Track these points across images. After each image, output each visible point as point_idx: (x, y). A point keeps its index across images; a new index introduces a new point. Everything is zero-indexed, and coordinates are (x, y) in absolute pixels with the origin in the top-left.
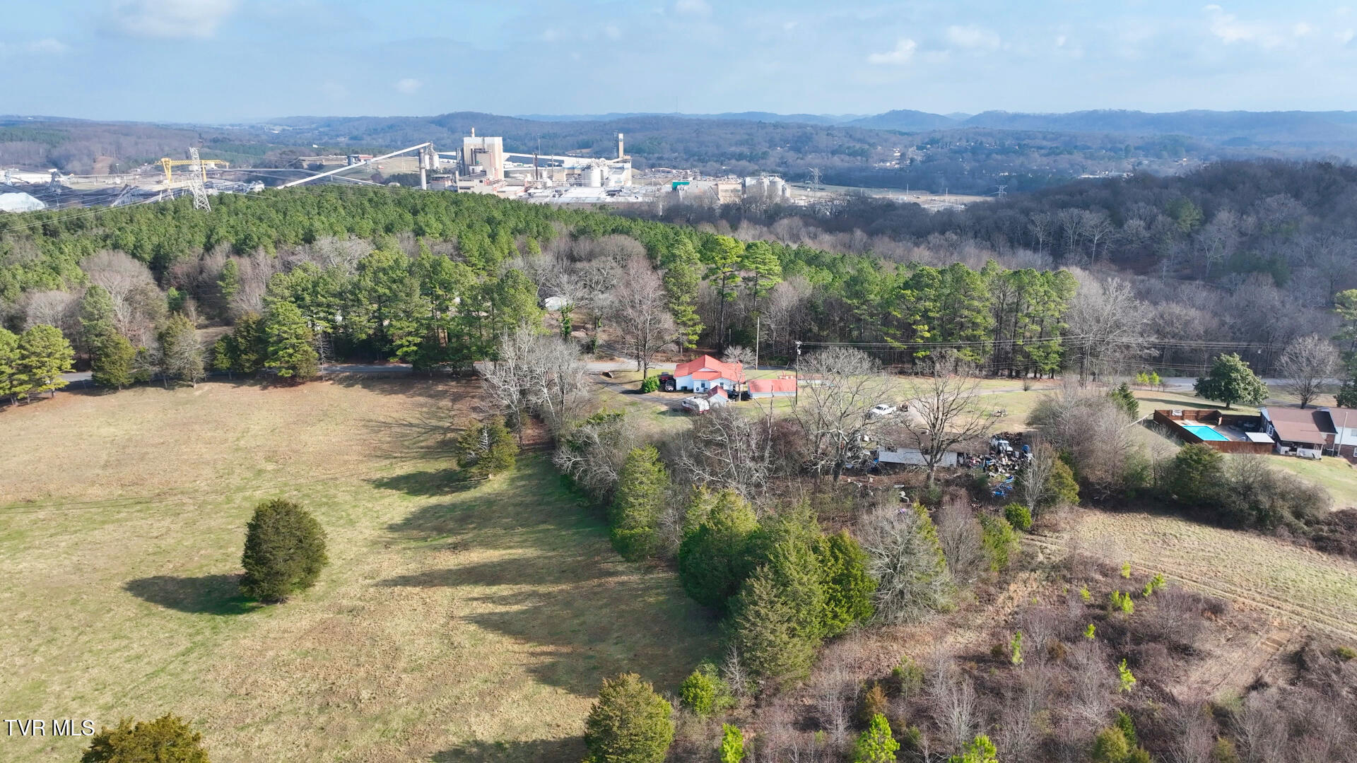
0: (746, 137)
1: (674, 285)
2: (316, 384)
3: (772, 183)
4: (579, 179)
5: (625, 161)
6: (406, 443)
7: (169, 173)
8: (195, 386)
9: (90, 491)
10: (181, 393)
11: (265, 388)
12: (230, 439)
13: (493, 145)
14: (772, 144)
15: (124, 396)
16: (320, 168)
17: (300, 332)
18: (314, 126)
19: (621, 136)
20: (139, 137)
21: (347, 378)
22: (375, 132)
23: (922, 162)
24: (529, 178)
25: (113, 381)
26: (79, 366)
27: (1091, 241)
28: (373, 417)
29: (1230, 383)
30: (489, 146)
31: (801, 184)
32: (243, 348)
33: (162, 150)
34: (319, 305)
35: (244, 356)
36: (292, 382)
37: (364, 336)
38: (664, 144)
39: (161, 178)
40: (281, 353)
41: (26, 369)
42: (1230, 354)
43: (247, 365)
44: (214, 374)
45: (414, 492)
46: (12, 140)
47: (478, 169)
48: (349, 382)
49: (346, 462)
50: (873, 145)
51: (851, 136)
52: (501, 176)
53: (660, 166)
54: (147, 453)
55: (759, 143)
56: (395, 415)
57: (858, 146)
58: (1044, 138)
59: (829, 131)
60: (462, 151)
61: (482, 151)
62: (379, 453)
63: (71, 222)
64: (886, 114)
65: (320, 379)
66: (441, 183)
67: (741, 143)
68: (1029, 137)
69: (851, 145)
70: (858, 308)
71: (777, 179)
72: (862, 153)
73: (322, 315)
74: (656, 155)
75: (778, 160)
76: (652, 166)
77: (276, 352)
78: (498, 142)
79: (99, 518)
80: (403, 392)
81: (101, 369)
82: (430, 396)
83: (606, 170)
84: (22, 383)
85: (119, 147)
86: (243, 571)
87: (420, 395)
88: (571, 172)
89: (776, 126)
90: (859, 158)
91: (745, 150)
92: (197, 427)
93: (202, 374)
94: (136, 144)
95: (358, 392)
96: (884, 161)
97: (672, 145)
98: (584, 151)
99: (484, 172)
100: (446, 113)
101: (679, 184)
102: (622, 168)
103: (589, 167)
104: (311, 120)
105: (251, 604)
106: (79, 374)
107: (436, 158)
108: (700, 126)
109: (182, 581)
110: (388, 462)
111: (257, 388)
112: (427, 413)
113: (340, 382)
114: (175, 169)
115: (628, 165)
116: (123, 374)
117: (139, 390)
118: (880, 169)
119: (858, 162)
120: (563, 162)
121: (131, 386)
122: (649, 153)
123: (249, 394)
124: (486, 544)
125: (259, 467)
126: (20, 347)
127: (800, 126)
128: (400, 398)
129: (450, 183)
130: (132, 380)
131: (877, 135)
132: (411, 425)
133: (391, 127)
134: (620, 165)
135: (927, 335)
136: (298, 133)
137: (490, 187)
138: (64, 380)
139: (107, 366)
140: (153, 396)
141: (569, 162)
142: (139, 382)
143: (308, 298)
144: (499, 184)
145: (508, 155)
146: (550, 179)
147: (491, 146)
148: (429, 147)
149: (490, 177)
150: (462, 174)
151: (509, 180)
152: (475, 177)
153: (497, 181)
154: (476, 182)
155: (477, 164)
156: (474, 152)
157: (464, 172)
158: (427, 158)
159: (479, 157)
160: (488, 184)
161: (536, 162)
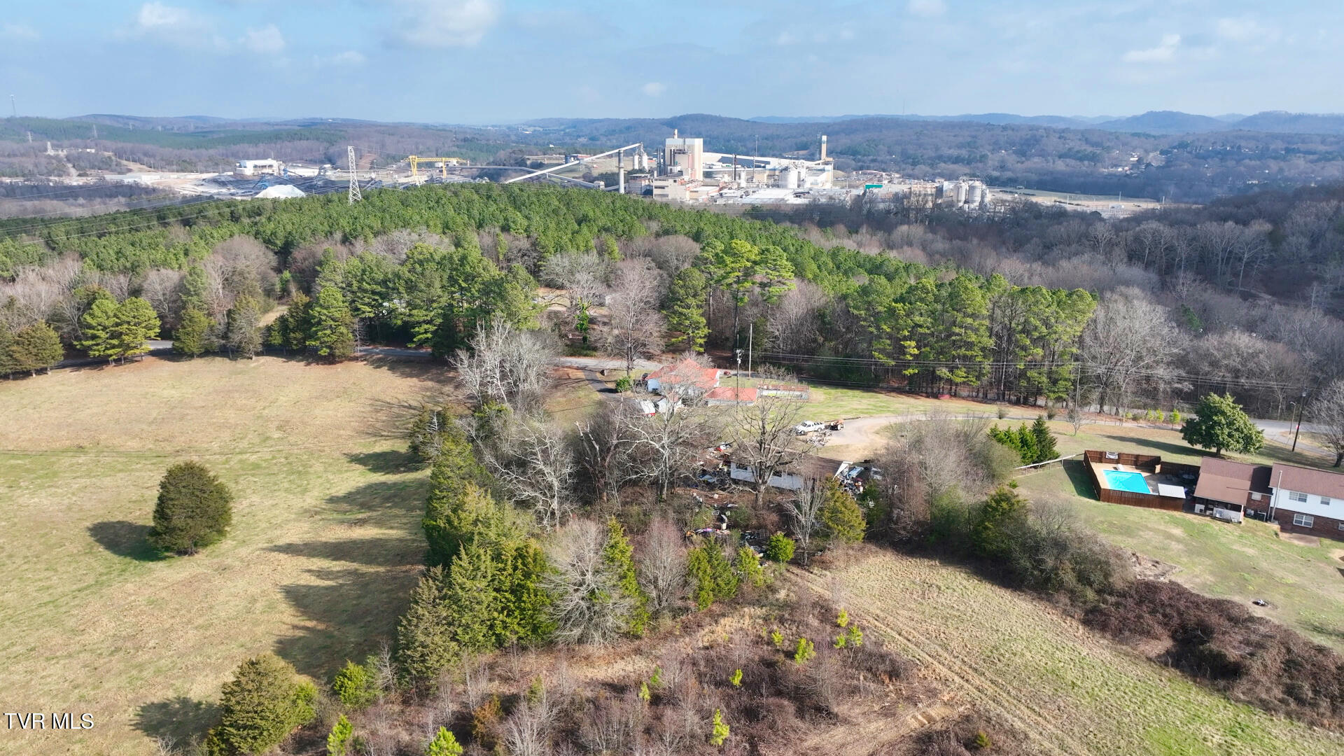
0: (969, 139)
1: (681, 287)
2: (353, 364)
3: (972, 188)
4: (777, 180)
5: (827, 163)
6: (397, 423)
7: (414, 170)
8: (254, 358)
9: (129, 443)
10: (241, 364)
11: (308, 364)
12: (258, 408)
13: (693, 146)
14: (996, 147)
15: (197, 363)
16: (539, 166)
17: (337, 315)
18: (562, 127)
19: (824, 138)
20: (402, 137)
21: (380, 360)
22: (613, 132)
23: (1158, 168)
24: (727, 178)
25: (186, 350)
26: (164, 335)
27: (1240, 259)
28: (382, 397)
29: (1212, 427)
30: (689, 147)
31: (1008, 190)
32: (291, 327)
33: (417, 148)
34: (365, 291)
35: (292, 335)
36: (331, 360)
37: (399, 322)
38: (881, 146)
39: (409, 173)
40: (320, 333)
41: (119, 335)
42: (1222, 395)
43: (295, 342)
44: (269, 349)
45: (375, 469)
46: (300, 139)
47: (676, 169)
48: (378, 364)
49: (339, 436)
50: (1108, 149)
51: (1086, 139)
52: (700, 176)
53: (868, 168)
54: (187, 414)
55: (982, 146)
56: (401, 397)
57: (1089, 149)
58: (1323, 142)
59: (1062, 134)
60: (664, 151)
61: (682, 152)
62: (370, 431)
63: (253, 212)
64: (1143, 116)
65: (356, 359)
66: (638, 182)
67: (960, 146)
68: (1303, 142)
69: (1083, 148)
70: (865, 320)
71: (977, 183)
72: (1094, 158)
73: (367, 300)
74: (871, 157)
75: (996, 164)
76: (861, 168)
77: (316, 332)
78: (698, 142)
79: (120, 467)
80: (417, 376)
81: (178, 339)
82: (439, 382)
83: (804, 172)
84: (114, 347)
85: (383, 146)
86: (152, 524)
87: (431, 380)
88: (772, 173)
89: (1005, 128)
90: (1086, 163)
91: (964, 153)
92: (237, 395)
93: (260, 349)
94: (399, 142)
95: (384, 373)
96: (1116, 166)
97: (889, 147)
98: (801, 152)
99: (681, 173)
100: (678, 115)
101: (872, 186)
102: (823, 170)
103: (786, 169)
105: (166, 554)
106: (164, 342)
107: (645, 158)
108: (923, 128)
109: (136, 527)
110: (374, 439)
111: (302, 364)
112: (429, 397)
113: (372, 363)
114: (420, 165)
115: (830, 167)
116: (193, 345)
117: (209, 359)
118: (1110, 175)
119: (1085, 166)
120: (768, 163)
121: (201, 356)
122: (864, 155)
123: (296, 368)
124: (379, 523)
125: (268, 434)
126: (115, 316)
127: (1031, 128)
128: (414, 381)
129: (647, 183)
130: (203, 350)
131: (1117, 138)
132: (410, 407)
133: (628, 128)
134: (821, 167)
135: (916, 352)
136: (546, 134)
137: (683, 189)
138: (151, 346)
139: (182, 337)
140: (220, 365)
141: (775, 163)
142: (207, 353)
143: (355, 284)
144: (694, 184)
145: (719, 156)
146: (750, 180)
147: (692, 147)
148: (639, 147)
149: (686, 178)
150: (660, 174)
151: (708, 180)
152: (671, 177)
153: (692, 181)
154: (671, 181)
155: (675, 164)
156: (675, 153)
157: (663, 171)
158: (637, 157)
159: (679, 158)
160: (682, 184)
161: (736, 162)
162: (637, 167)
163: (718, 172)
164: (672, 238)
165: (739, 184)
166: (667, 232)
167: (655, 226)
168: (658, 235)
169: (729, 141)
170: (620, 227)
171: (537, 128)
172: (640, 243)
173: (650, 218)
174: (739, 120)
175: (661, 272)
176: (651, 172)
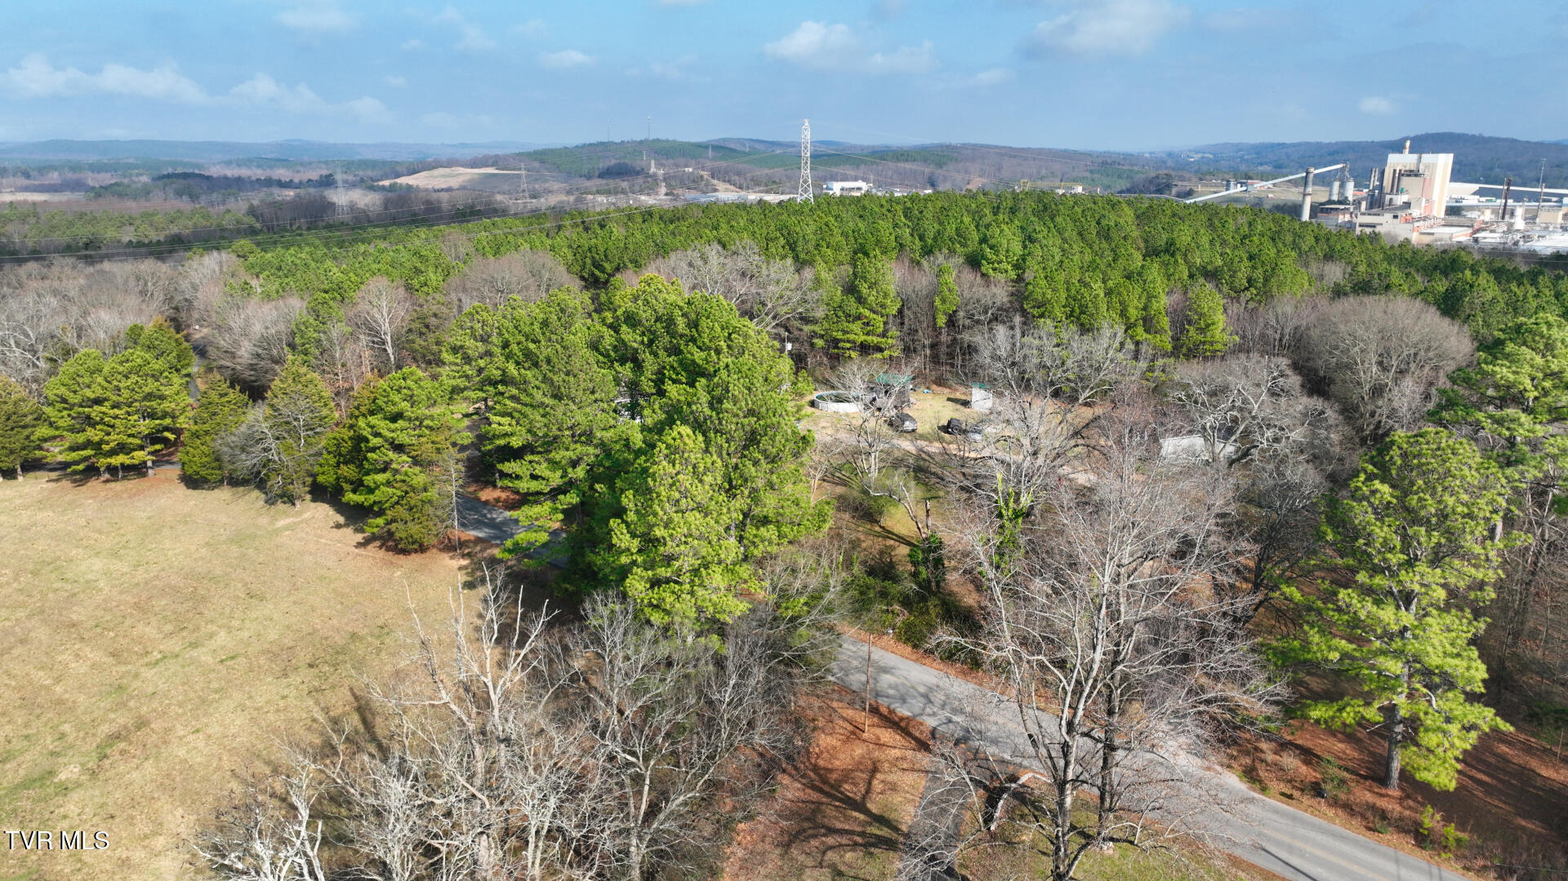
13: (1434, 165)
20: (1025, 160)
24: (1488, 217)
30: (1427, 166)
33: (1039, 173)
47: (1400, 200)
60: (1382, 173)
61: (1413, 173)
66: (1332, 216)
78: (1444, 163)
94: (1018, 165)
99: (1407, 205)
104: (1239, 147)
107: (1350, 186)
129: (1347, 218)
137: (1409, 226)
144: (1427, 223)
145: (1476, 187)
146: (1531, 218)
147: (1432, 167)
148: (1342, 169)
149: (1415, 212)
150: (1371, 206)
151: (1453, 219)
152: (1389, 211)
153: (1425, 219)
154: (1388, 216)
155: (1399, 191)
156: (1401, 174)
157: (1376, 203)
158: (1336, 185)
159: (1406, 182)
160: (1407, 221)
161: (1508, 195)
162: (1335, 198)
163: (1471, 208)
164: (1373, 305)
165: (1511, 225)
166: (1363, 288)
167: (1335, 273)
168: (1338, 293)
169: (1491, 169)
170: (1243, 271)
171: (1207, 155)
172: (1289, 309)
173: (1328, 257)
174: (1514, 141)
175: (1317, 403)
176: (1357, 203)
